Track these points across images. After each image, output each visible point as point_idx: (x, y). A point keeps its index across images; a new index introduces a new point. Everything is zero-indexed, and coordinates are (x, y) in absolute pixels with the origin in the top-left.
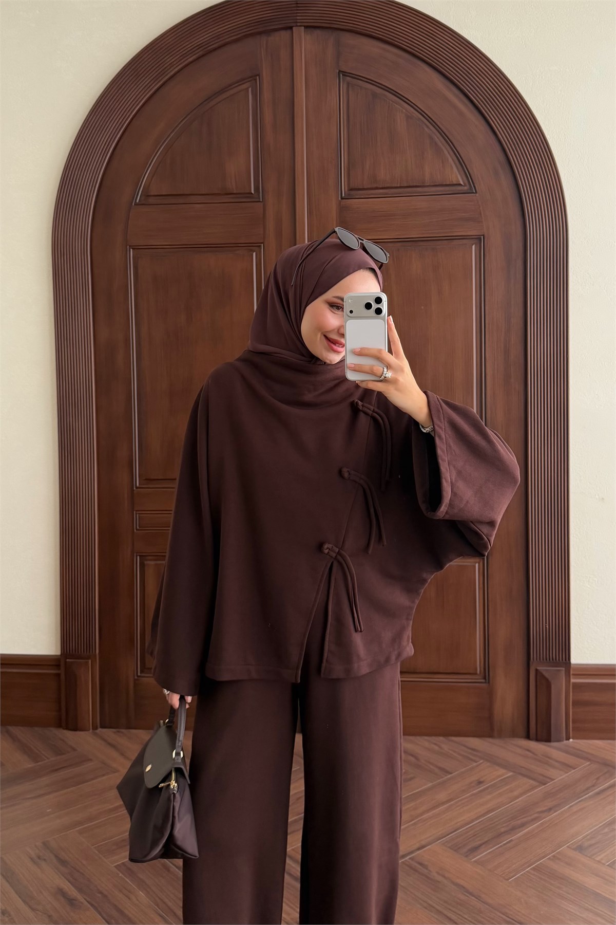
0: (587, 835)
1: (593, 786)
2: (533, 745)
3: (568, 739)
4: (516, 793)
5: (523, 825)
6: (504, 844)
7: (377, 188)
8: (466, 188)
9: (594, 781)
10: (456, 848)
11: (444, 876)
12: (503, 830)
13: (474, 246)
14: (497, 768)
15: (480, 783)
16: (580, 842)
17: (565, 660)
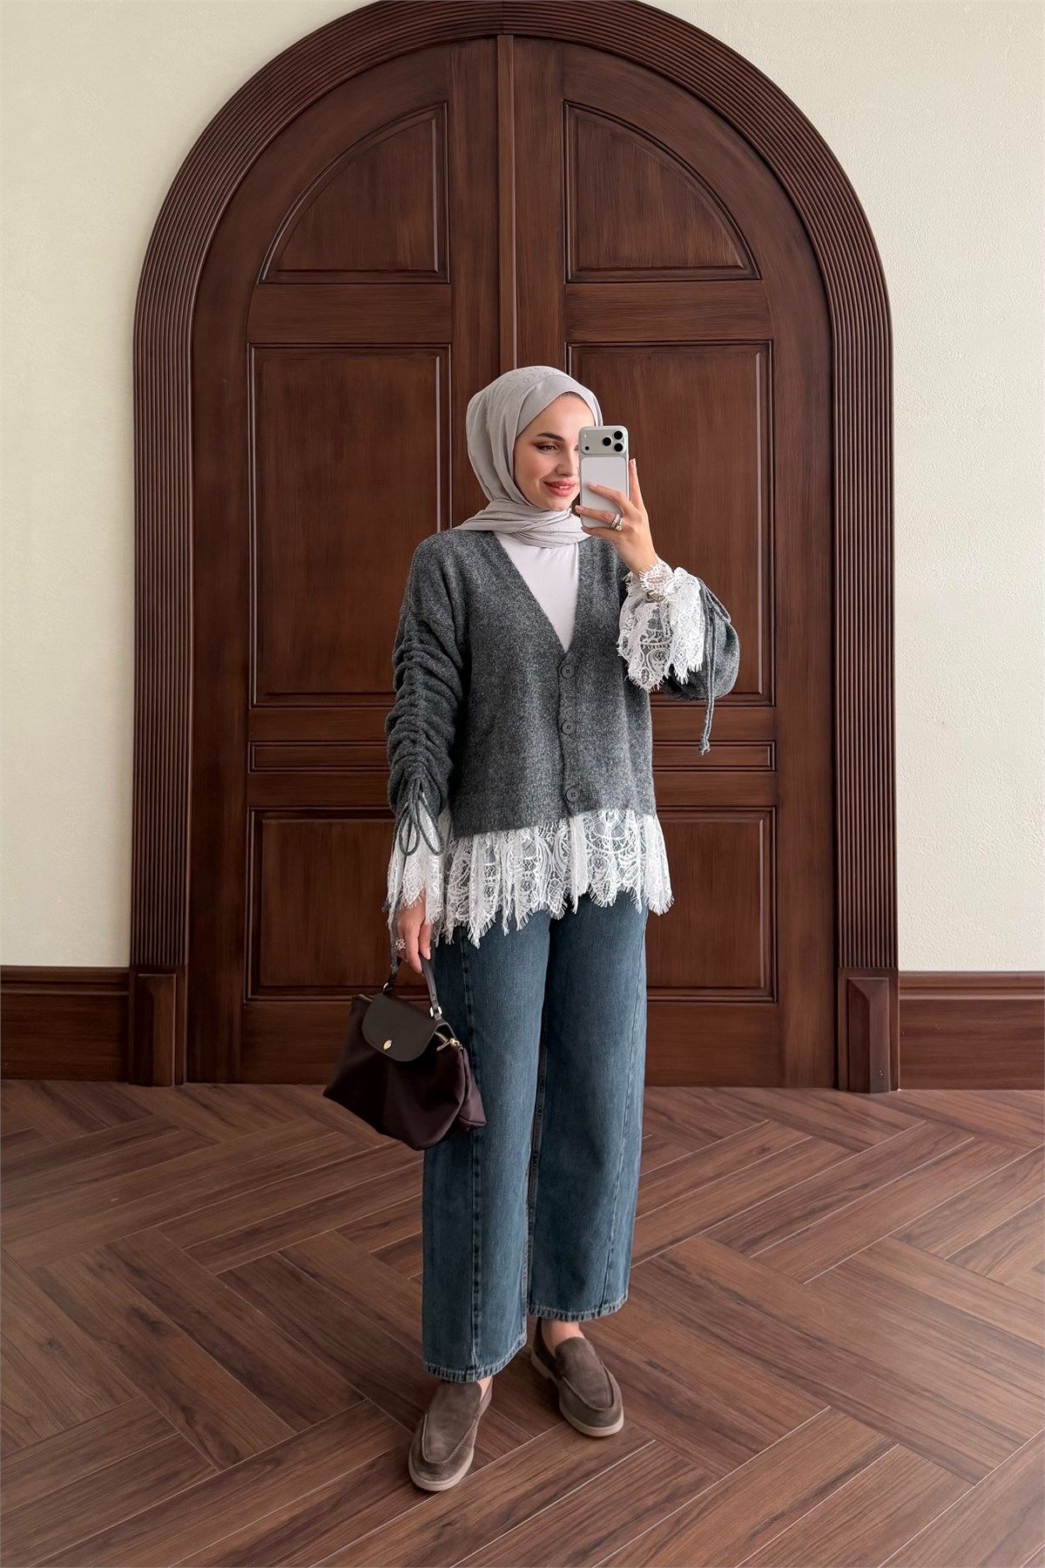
0: (918, 1220)
1: (930, 1153)
2: (843, 1097)
3: (894, 1088)
4: (817, 1164)
5: (826, 1207)
6: (799, 1234)
7: (619, 269)
8: (747, 273)
9: (932, 1147)
10: (727, 1241)
11: (708, 1279)
12: (796, 1214)
13: (758, 356)
14: (790, 1129)
15: (764, 1150)
16: (907, 1231)
17: (890, 965)
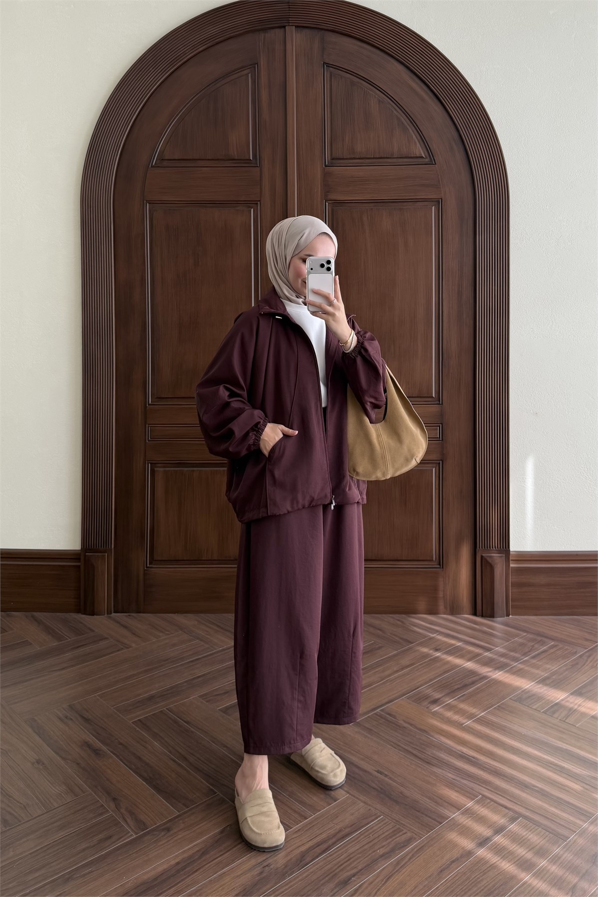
1: (529, 651)
2: (479, 620)
3: (508, 615)
4: (466, 658)
6: (459, 698)
7: (355, 158)
8: (427, 160)
9: (531, 647)
10: (419, 702)
11: (409, 723)
12: (456, 687)
13: (433, 208)
15: (437, 650)
16: (519, 696)
17: (506, 548)
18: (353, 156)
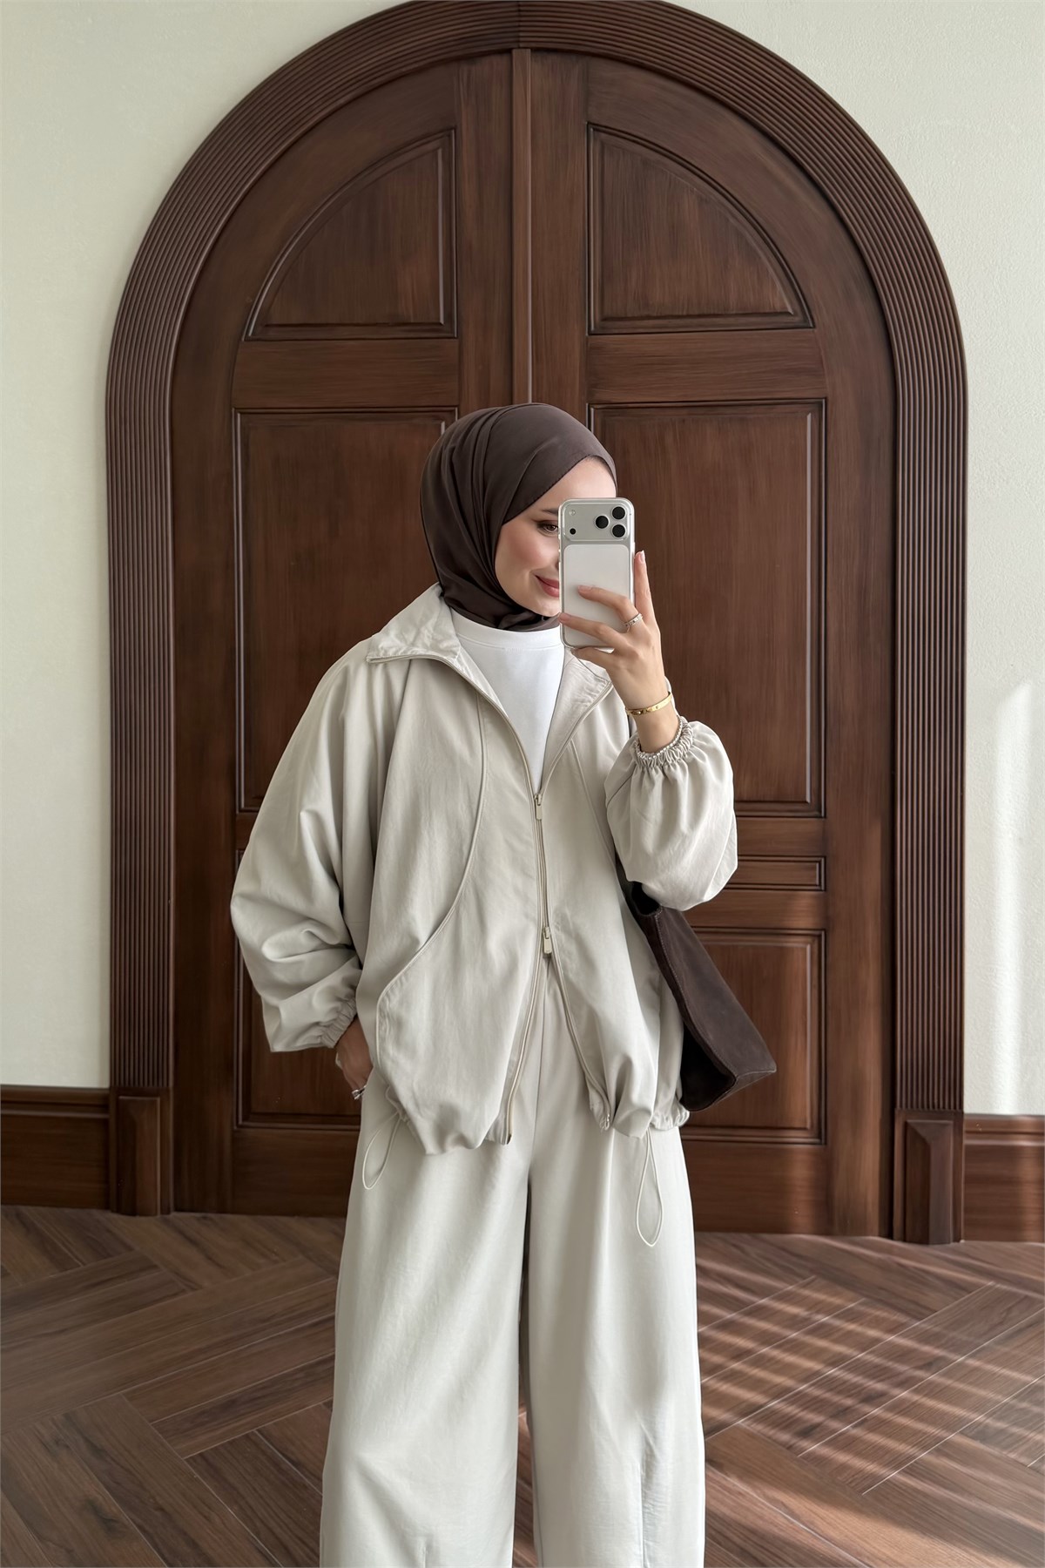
1: (1001, 1323)
2: (898, 1247)
3: (957, 1240)
7: (649, 317)
8: (798, 319)
9: (1004, 1314)
13: (809, 417)
14: (838, 1289)
16: (981, 1427)
17: (955, 1108)
18: (645, 313)
